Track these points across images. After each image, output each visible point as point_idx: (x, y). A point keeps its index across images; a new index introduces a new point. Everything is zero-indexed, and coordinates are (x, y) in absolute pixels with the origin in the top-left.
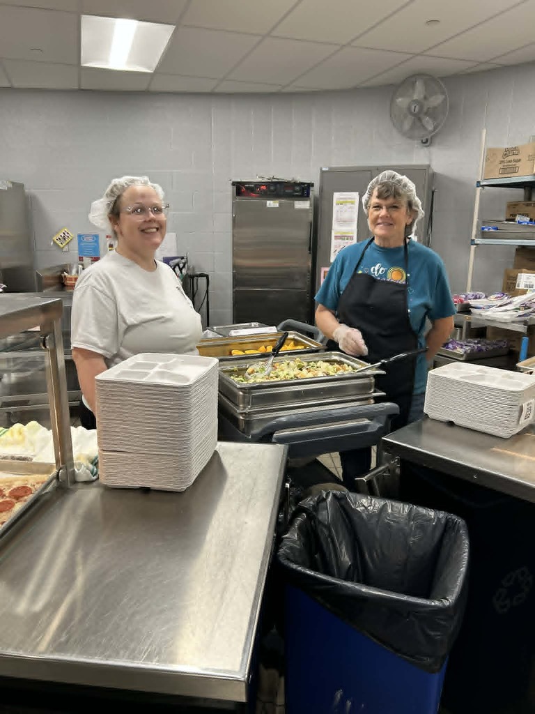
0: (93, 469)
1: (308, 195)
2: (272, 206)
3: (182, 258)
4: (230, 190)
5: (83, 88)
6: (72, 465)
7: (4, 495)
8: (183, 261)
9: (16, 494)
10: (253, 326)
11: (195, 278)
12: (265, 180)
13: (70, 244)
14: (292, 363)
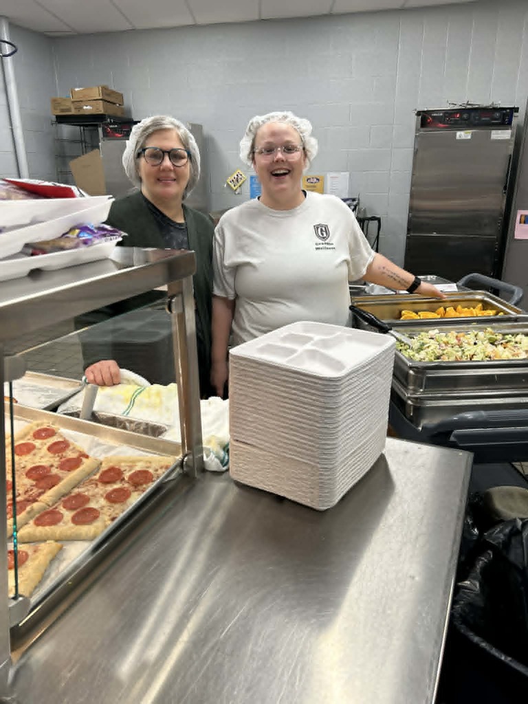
0: (224, 458)
1: (510, 123)
2: (463, 137)
3: (354, 200)
4: (414, 120)
5: (263, 18)
6: (201, 450)
7: (123, 479)
8: (355, 203)
9: (137, 480)
10: (429, 279)
11: (366, 222)
12: (456, 107)
13: (243, 187)
14: (481, 334)
